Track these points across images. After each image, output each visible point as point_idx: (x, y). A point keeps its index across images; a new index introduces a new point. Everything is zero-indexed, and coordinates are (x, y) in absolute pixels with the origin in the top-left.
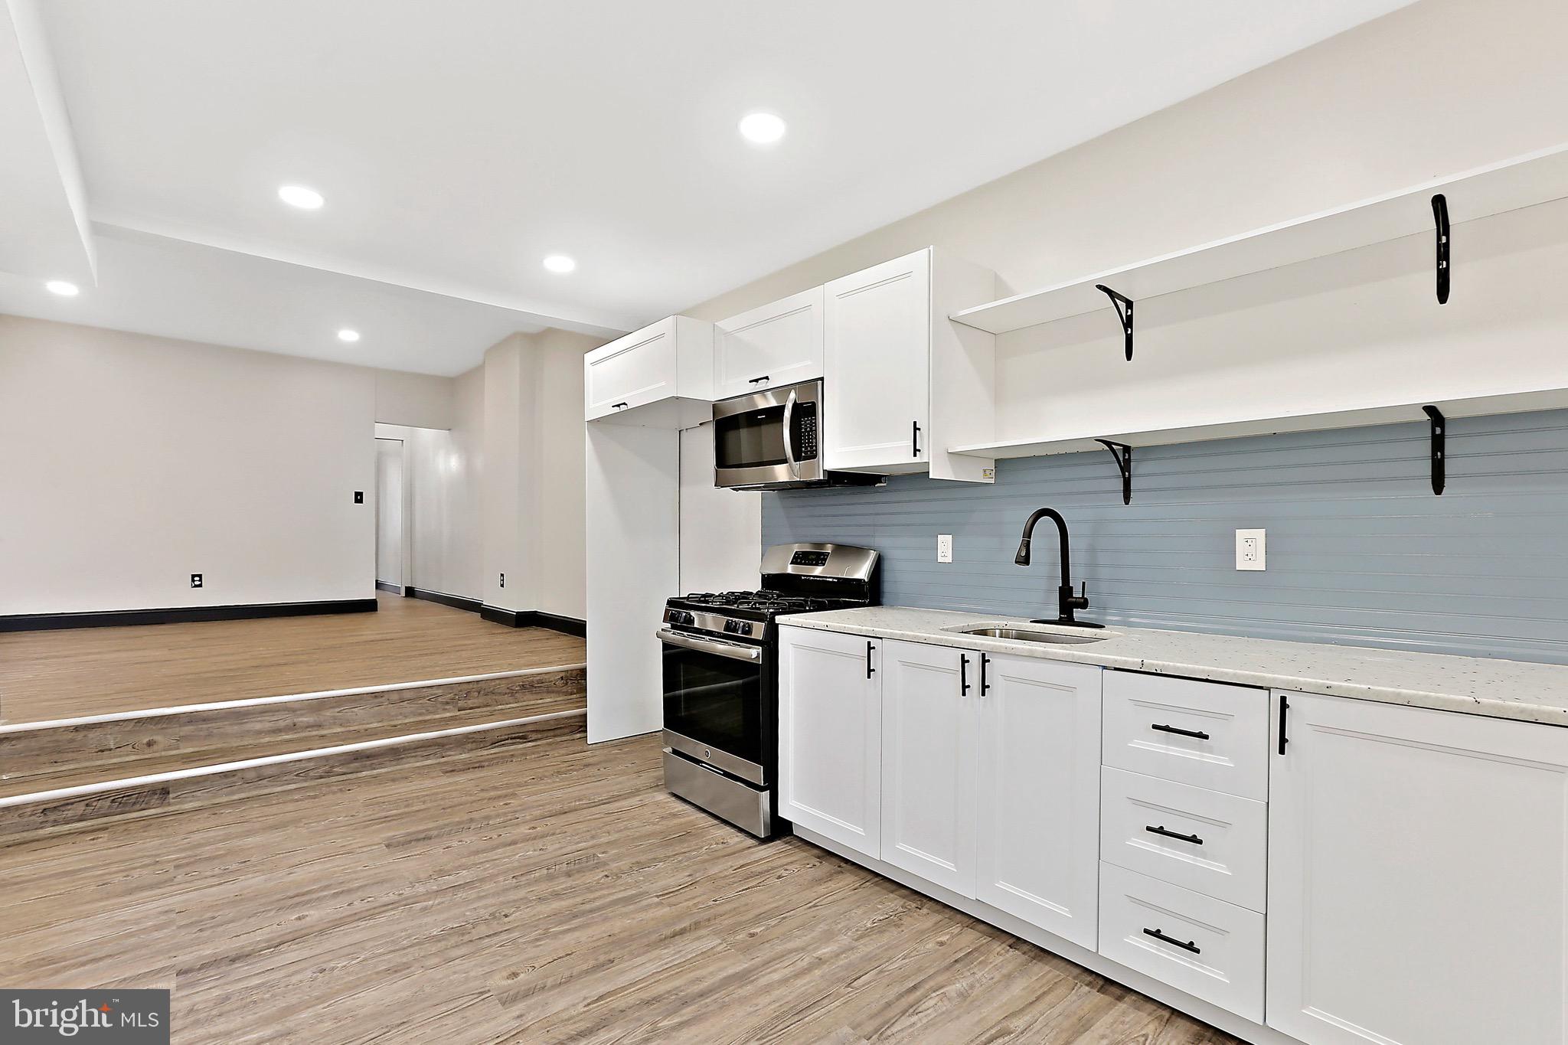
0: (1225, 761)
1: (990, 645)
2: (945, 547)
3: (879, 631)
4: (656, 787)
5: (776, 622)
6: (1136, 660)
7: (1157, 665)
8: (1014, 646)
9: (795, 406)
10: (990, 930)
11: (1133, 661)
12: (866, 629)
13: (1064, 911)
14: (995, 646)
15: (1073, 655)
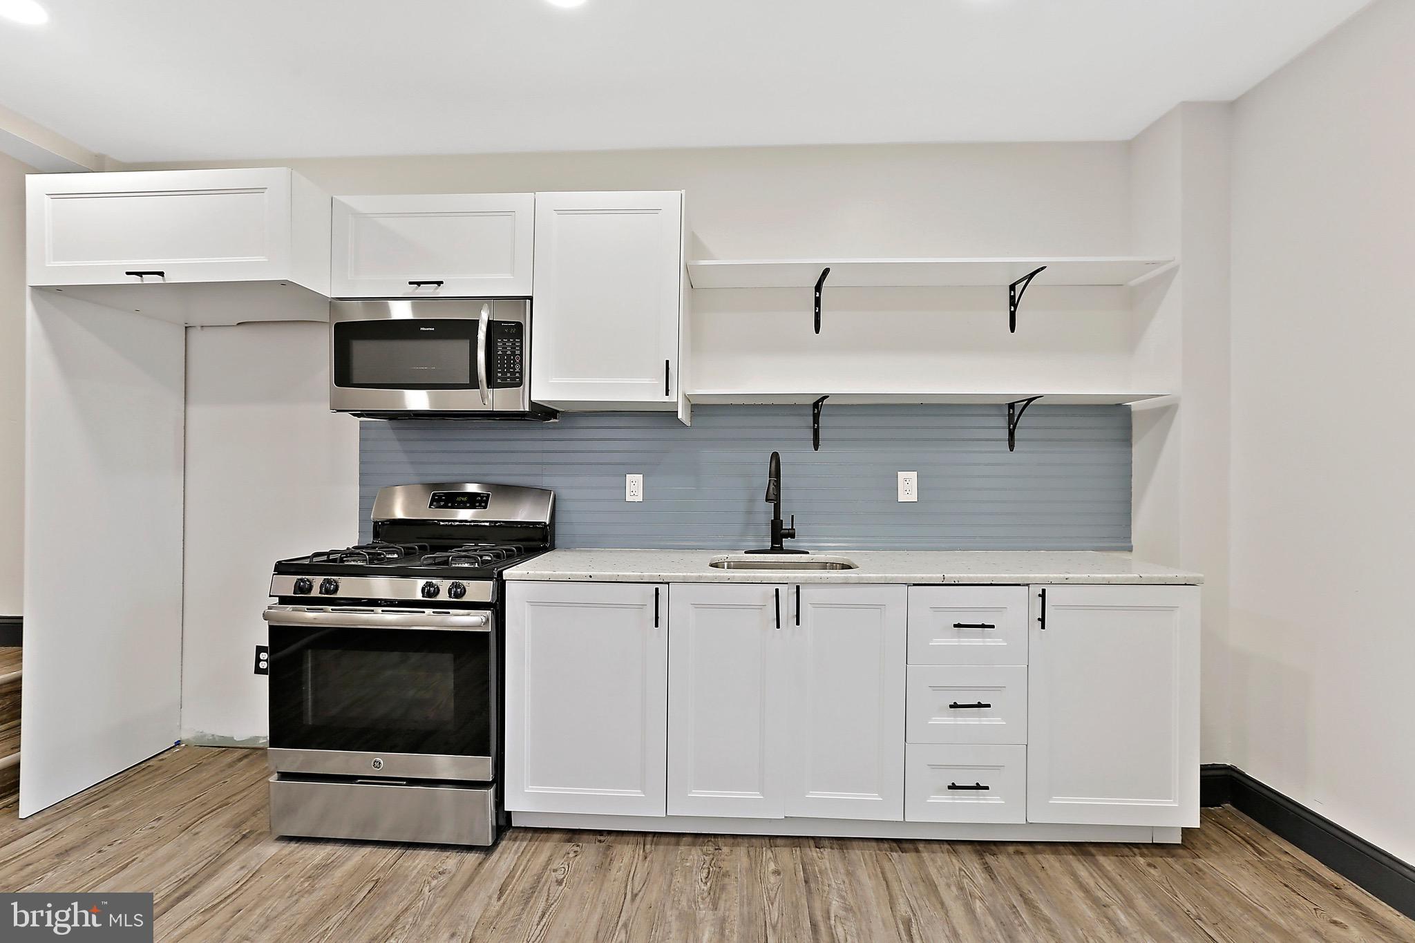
0: (1001, 643)
1: (803, 577)
2: (634, 487)
3: (666, 574)
4: (246, 838)
5: (504, 578)
6: (938, 575)
7: (955, 578)
8: (829, 575)
9: (490, 322)
10: (789, 842)
11: (936, 577)
12: (647, 575)
13: (875, 797)
14: (809, 577)
15: (886, 578)
